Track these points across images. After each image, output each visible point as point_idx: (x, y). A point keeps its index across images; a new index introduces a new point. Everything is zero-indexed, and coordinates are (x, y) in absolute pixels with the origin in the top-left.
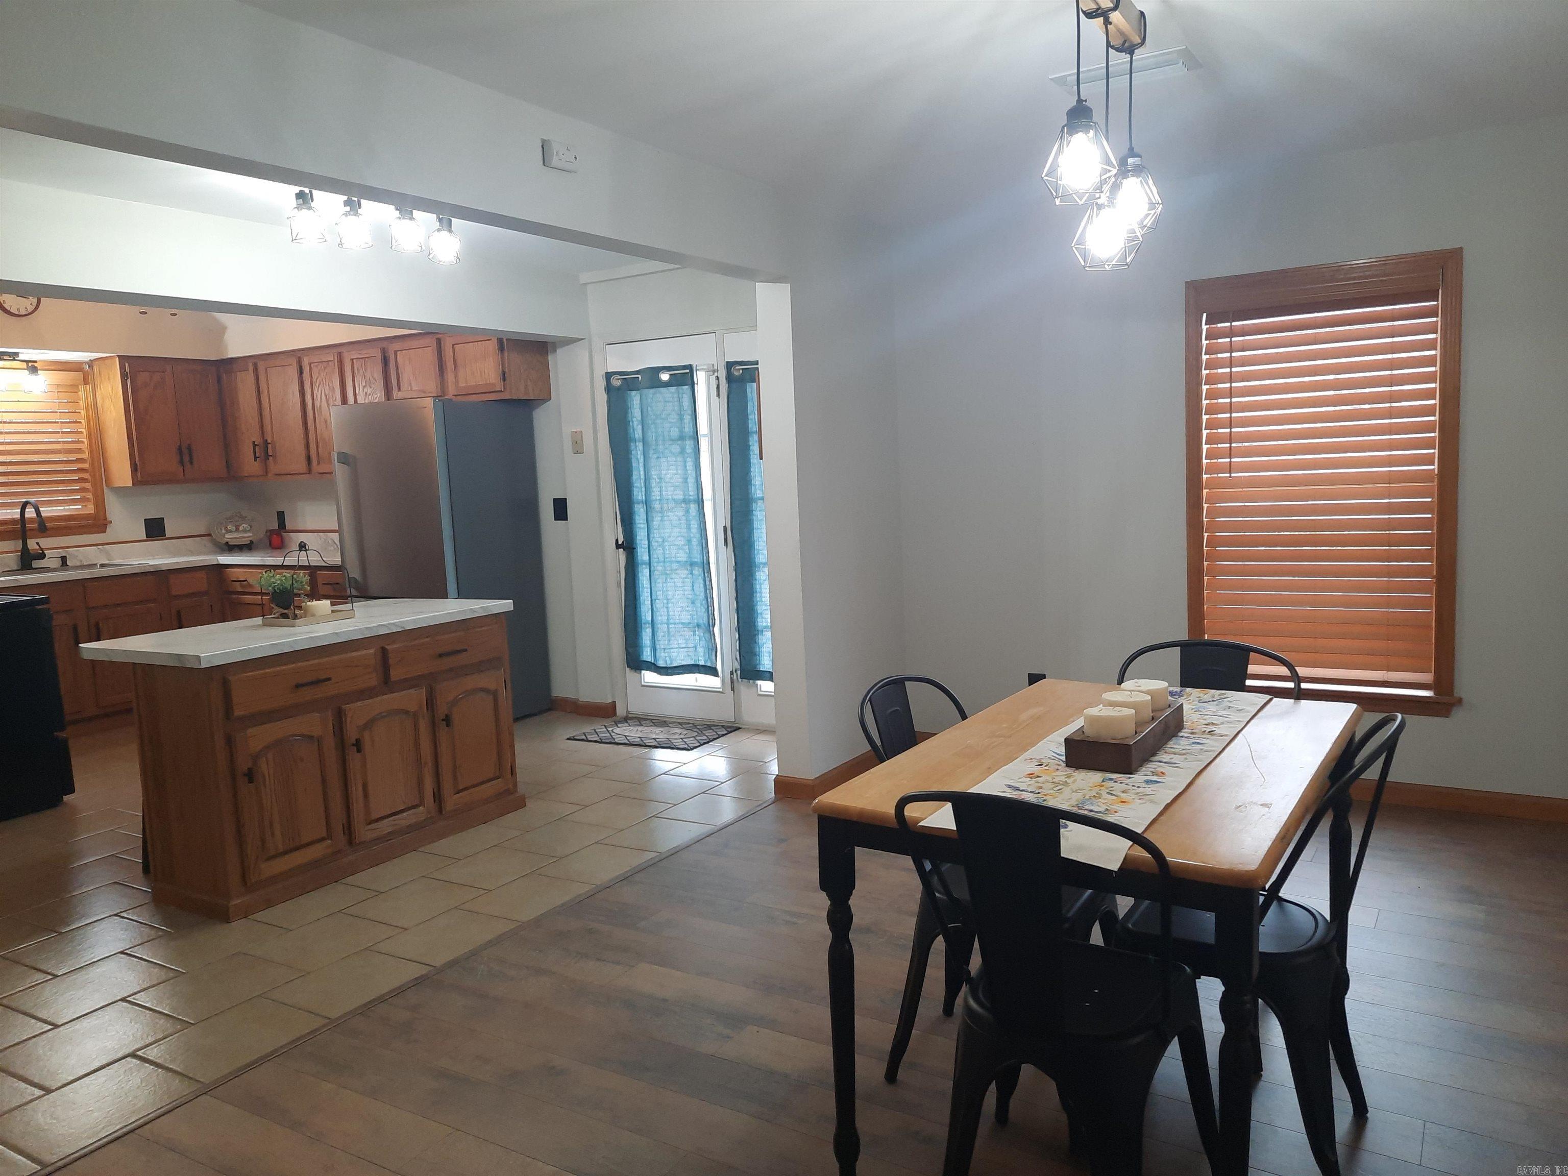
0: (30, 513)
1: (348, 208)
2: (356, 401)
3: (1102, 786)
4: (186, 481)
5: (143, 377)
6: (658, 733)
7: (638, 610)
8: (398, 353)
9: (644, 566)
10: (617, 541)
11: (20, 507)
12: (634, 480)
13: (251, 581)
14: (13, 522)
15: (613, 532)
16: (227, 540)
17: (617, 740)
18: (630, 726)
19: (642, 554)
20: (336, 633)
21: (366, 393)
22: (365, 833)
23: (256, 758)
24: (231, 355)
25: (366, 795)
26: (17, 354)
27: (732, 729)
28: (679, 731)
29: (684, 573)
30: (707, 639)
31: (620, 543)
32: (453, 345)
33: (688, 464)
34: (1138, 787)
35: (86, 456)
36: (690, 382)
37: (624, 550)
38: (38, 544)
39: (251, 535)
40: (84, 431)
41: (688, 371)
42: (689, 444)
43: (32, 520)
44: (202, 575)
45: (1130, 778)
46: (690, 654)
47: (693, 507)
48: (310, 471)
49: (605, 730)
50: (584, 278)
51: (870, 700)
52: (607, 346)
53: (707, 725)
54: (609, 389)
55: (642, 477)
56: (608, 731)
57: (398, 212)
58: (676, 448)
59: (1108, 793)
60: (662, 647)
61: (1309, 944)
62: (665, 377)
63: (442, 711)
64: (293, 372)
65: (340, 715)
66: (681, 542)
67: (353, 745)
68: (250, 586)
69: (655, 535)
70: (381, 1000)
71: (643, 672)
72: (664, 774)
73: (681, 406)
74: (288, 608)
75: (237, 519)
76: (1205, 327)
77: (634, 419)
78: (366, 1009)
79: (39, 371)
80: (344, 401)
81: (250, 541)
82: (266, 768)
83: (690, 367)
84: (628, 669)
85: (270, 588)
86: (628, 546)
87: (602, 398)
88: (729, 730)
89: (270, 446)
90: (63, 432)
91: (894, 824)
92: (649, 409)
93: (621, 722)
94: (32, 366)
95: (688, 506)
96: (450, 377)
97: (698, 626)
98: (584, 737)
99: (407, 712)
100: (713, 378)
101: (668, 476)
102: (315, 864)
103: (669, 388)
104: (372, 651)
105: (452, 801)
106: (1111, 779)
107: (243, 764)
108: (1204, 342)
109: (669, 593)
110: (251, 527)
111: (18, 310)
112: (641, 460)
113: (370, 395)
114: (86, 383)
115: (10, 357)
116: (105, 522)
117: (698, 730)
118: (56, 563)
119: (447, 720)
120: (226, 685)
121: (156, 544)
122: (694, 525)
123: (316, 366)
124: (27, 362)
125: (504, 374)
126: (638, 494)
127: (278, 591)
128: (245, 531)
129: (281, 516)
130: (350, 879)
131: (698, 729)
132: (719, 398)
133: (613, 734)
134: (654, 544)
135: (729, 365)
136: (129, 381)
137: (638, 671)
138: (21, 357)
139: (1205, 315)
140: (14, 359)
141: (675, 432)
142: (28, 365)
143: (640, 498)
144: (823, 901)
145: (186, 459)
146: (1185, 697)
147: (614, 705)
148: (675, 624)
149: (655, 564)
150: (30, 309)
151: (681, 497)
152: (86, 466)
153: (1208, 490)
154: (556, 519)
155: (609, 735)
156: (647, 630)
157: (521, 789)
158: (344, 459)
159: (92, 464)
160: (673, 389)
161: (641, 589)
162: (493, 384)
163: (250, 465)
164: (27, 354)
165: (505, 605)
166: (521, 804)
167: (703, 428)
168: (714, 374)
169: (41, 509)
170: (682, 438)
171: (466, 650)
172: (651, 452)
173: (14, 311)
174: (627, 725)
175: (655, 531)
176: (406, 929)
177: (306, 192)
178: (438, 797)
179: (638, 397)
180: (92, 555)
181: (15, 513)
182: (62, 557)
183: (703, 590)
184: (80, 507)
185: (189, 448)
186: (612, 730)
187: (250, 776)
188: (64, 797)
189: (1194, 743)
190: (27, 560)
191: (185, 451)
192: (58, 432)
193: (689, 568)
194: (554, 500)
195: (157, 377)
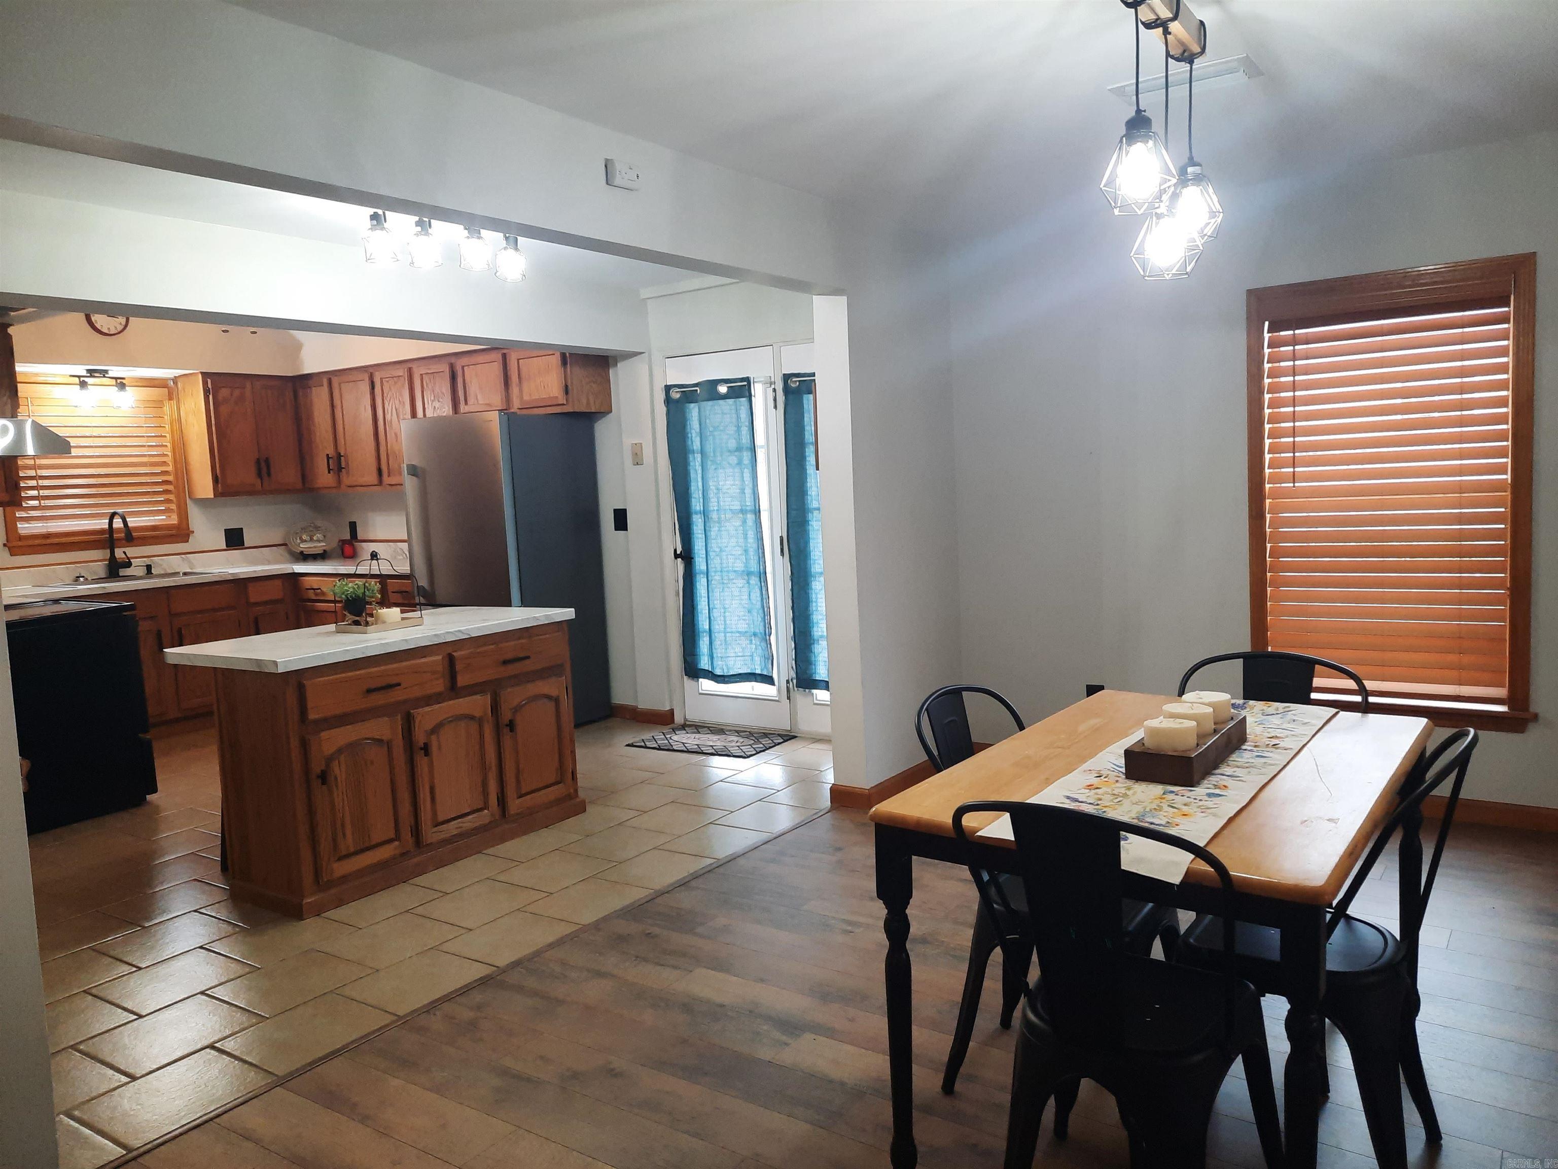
0: (118, 523)
1: (419, 229)
2: (425, 415)
3: (1164, 798)
4: (263, 492)
5: (224, 393)
6: (715, 741)
7: (696, 618)
8: (466, 368)
9: (702, 576)
10: (675, 551)
11: (108, 518)
12: (692, 491)
13: (324, 590)
14: (102, 531)
15: (672, 542)
16: (302, 549)
17: (675, 748)
18: (688, 733)
19: (700, 564)
20: (406, 640)
21: (435, 407)
22: (431, 835)
23: (329, 760)
24: (307, 371)
25: (433, 799)
26: (106, 371)
27: (788, 737)
28: (736, 739)
29: (740, 582)
30: (764, 648)
31: (678, 552)
32: (518, 360)
33: (745, 475)
34: (1200, 800)
35: (170, 468)
36: (748, 394)
37: (682, 559)
38: (125, 553)
39: (325, 544)
40: (168, 444)
41: (745, 383)
42: (746, 456)
43: (119, 530)
44: (278, 583)
45: (1191, 791)
46: (747, 662)
47: (750, 517)
48: (380, 482)
49: (663, 737)
50: (645, 293)
51: (927, 709)
52: (666, 359)
53: (763, 733)
54: (668, 401)
55: (701, 487)
56: (666, 738)
57: (466, 231)
58: (733, 460)
59: (1169, 806)
60: (719, 655)
61: (1378, 963)
62: (723, 389)
63: (506, 716)
64: (365, 387)
65: (409, 721)
66: (739, 551)
67: (421, 749)
68: (323, 594)
69: (713, 545)
70: (447, 998)
71: (701, 680)
72: (721, 781)
73: (738, 418)
74: (359, 615)
75: (311, 529)
76: (1267, 336)
77: (693, 431)
78: (432, 1007)
79: (127, 388)
80: (414, 415)
81: (324, 550)
82: (339, 771)
83: (747, 379)
84: (685, 678)
85: (343, 596)
86: (686, 556)
87: (661, 410)
88: (785, 738)
89: (342, 458)
90: (149, 446)
91: (952, 834)
92: (708, 421)
93: (679, 729)
94: (121, 384)
95: (745, 516)
96: (515, 390)
97: (755, 635)
98: (643, 744)
99: (472, 718)
100: (770, 391)
101: (726, 487)
102: (383, 865)
103: (727, 400)
104: (440, 657)
105: (515, 805)
106: (1172, 792)
107: (317, 767)
108: (1267, 351)
109: (727, 602)
110: (325, 536)
111: (109, 329)
112: (700, 472)
113: (438, 408)
114: (170, 398)
115: (101, 374)
116: (187, 532)
117: (754, 739)
118: (141, 572)
119: (511, 725)
120: (301, 689)
121: (235, 553)
122: (751, 534)
123: (388, 382)
124: (116, 378)
125: (566, 386)
126: (696, 504)
127: (351, 599)
128: (319, 541)
129: (353, 526)
130: (418, 880)
131: (755, 737)
132: (776, 410)
133: (671, 741)
134: (711, 554)
135: (787, 377)
136: (211, 397)
137: (696, 679)
138: (111, 374)
139: (1267, 323)
140: (104, 376)
141: (732, 444)
142: (116, 381)
143: (698, 508)
144: (880, 910)
145: (264, 470)
146: (1248, 710)
147: (672, 712)
148: (732, 632)
149: (713, 574)
150: (120, 328)
151: (739, 508)
152: (170, 478)
153: (1271, 500)
154: (616, 530)
155: (667, 741)
156: (705, 639)
157: (582, 794)
158: (414, 471)
159: (176, 477)
160: (730, 401)
161: (698, 599)
162: (557, 397)
163: (324, 477)
164: (115, 371)
165: (568, 613)
166: (581, 809)
167: (760, 439)
168: (771, 386)
169: (128, 520)
170: (739, 449)
171: (528, 657)
172: (709, 463)
173: (105, 330)
174: (684, 732)
175: (713, 541)
176: (471, 930)
177: (379, 213)
178: (502, 801)
179: (697, 410)
180: (176, 564)
181: (103, 524)
182: (147, 566)
183: (759, 599)
184: (164, 517)
185: (267, 461)
186: (670, 738)
187: (324, 777)
188: (147, 796)
189: (1258, 756)
190: (115, 569)
191: (263, 464)
192: (144, 446)
193: (746, 577)
194: (615, 510)
195: (237, 392)
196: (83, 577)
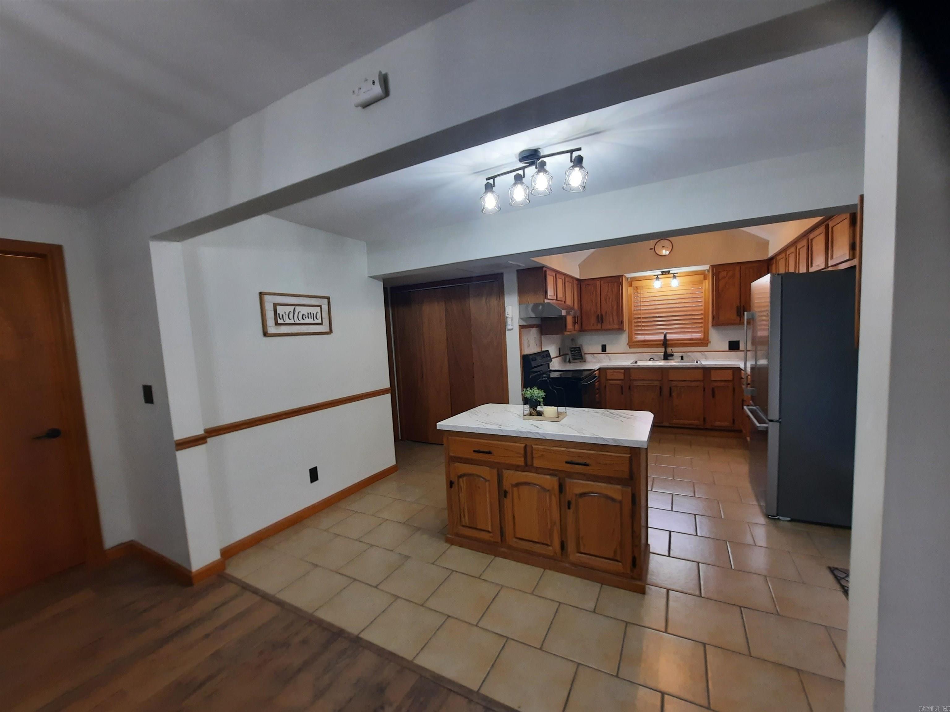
4: (740, 324)
5: (723, 274)
8: (813, 241)
11: (665, 335)
22: (510, 541)
23: (459, 477)
25: (514, 523)
26: (669, 271)
32: (832, 228)
35: (703, 312)
38: (672, 350)
64: (784, 259)
65: (500, 474)
67: (504, 492)
79: (679, 277)
94: (675, 276)
99: (543, 488)
104: (522, 445)
111: (663, 254)
114: (704, 279)
115: (666, 273)
116: (707, 342)
118: (679, 359)
121: (733, 354)
136: (715, 277)
138: (671, 272)
140: (668, 274)
142: (673, 275)
145: (741, 312)
152: (701, 317)
159: (705, 316)
162: (845, 256)
164: (673, 271)
178: (564, 548)
181: (661, 337)
182: (681, 356)
184: (696, 335)
185: (743, 307)
187: (452, 484)
190: (667, 356)
191: (741, 309)
195: (730, 273)
196: (653, 359)
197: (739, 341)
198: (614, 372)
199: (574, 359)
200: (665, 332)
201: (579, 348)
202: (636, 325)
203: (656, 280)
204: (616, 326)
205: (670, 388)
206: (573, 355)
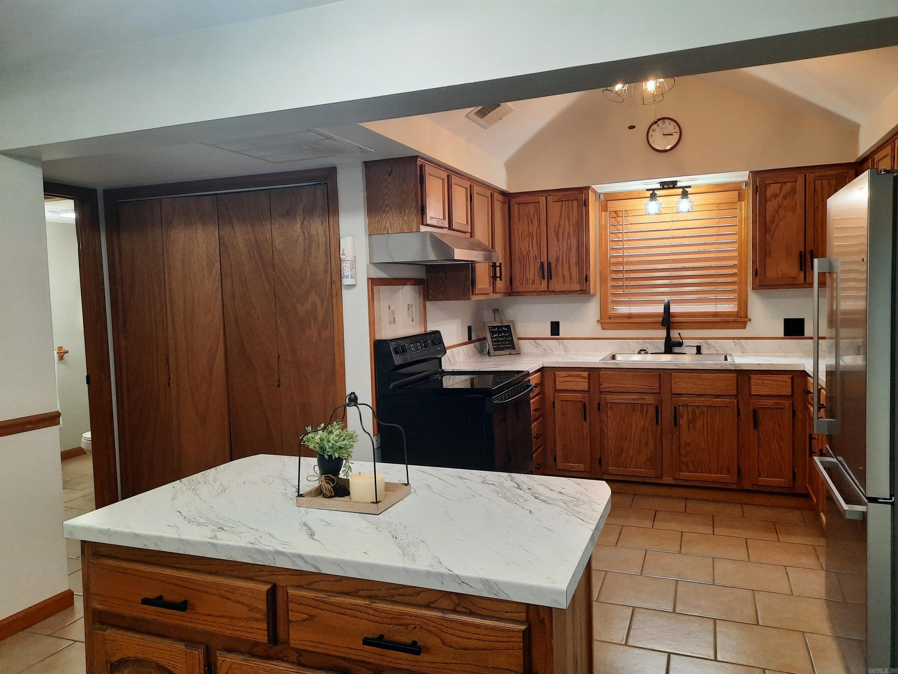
4: (806, 285)
26: (675, 182)
35: (738, 261)
38: (679, 334)
40: (738, 241)
79: (692, 195)
94: (685, 192)
111: (664, 146)
114: (741, 199)
115: (670, 186)
116: (745, 320)
118: (692, 351)
121: (792, 343)
124: (684, 188)
136: (758, 194)
138: (679, 184)
140: (674, 188)
142: (682, 190)
145: (808, 264)
159: (740, 270)
164: (682, 181)
181: (660, 309)
182: (697, 346)
185: (812, 253)
190: (670, 346)
191: (808, 257)
195: (788, 187)
196: (644, 351)
197: (803, 320)
198: (570, 376)
199: (495, 350)
200: (666, 298)
201: (508, 327)
202: (614, 284)
203: (651, 201)
204: (577, 287)
205: (675, 408)
206: (495, 342)
